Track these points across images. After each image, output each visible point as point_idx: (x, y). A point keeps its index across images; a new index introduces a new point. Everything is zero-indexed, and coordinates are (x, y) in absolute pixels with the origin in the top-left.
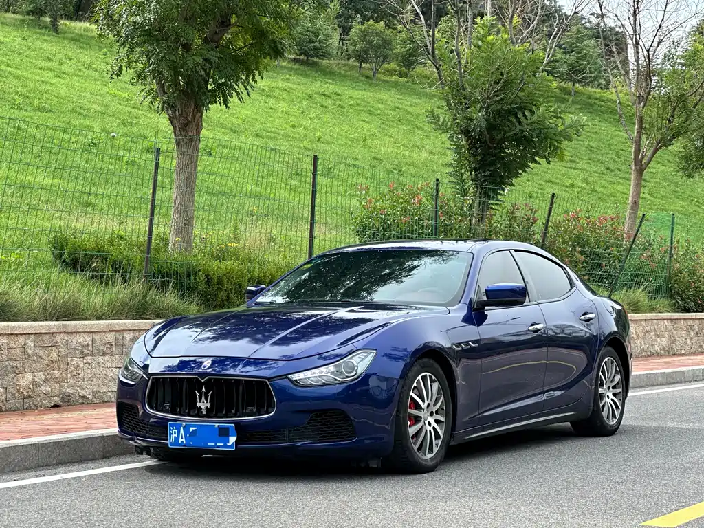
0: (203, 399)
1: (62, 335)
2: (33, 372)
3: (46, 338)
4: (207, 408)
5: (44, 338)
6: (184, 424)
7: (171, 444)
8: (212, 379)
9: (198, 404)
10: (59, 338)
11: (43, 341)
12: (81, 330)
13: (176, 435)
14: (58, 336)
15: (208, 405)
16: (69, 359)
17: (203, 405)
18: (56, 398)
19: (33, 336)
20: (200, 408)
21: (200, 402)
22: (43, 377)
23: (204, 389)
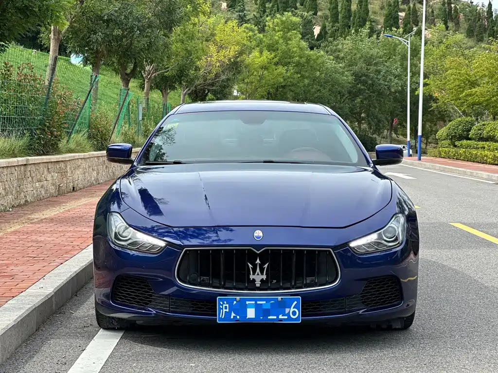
0: (258, 270)
4: (262, 281)
6: (238, 298)
7: (220, 319)
8: (268, 250)
9: (252, 277)
13: (227, 310)
15: (264, 277)
17: (258, 277)
20: (254, 280)
21: (254, 274)
23: (258, 261)
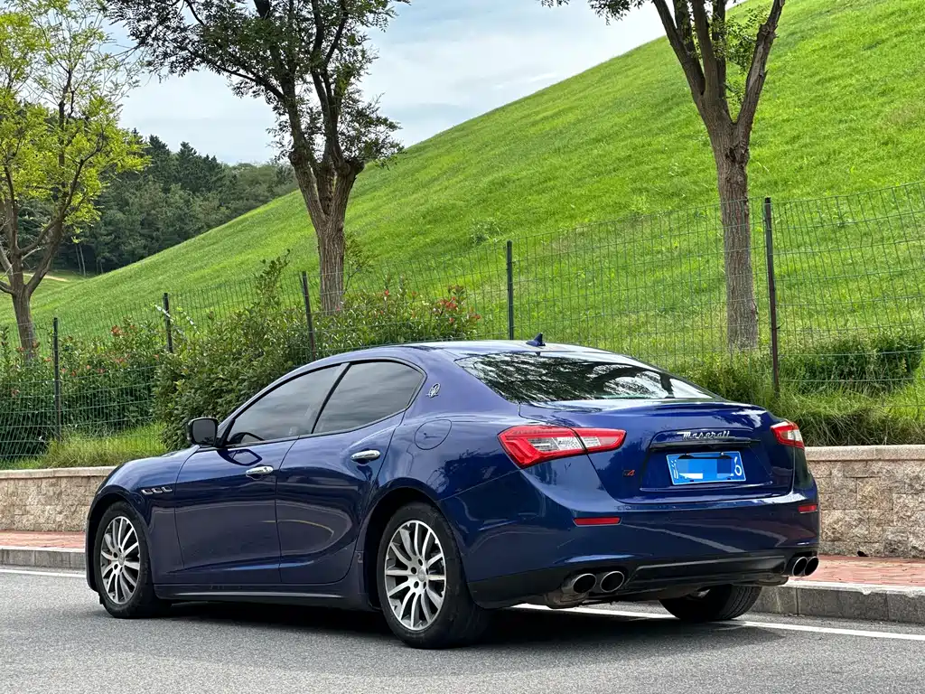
1: (880, 463)
2: (844, 509)
3: (857, 466)
5: (856, 467)
10: (875, 467)
11: (853, 469)
12: (904, 457)
14: (874, 464)
16: (895, 496)
18: (877, 545)
19: (839, 463)
22: (856, 516)
